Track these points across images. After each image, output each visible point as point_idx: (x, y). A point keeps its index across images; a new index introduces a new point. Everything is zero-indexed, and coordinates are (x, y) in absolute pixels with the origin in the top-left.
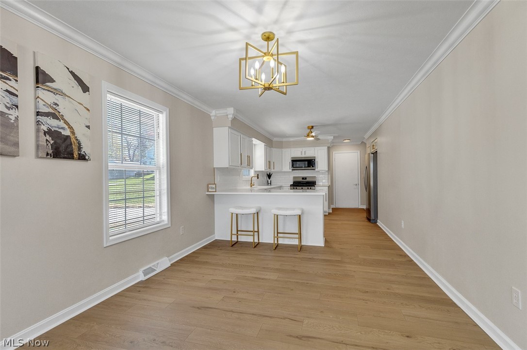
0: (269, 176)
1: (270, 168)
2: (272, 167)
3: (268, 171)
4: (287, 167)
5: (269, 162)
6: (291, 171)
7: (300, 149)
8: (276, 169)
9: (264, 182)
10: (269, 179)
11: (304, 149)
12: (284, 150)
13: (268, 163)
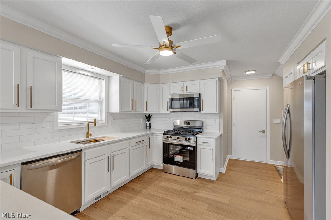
6: (170, 112)
7: (181, 84)
10: (148, 122)
11: (186, 84)
12: (162, 86)
13: (131, 102)
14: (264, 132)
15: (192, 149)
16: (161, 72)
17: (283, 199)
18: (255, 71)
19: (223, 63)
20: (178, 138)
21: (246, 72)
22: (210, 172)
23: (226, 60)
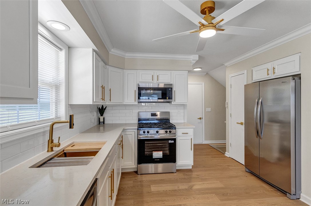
0: (102, 110)
1: (103, 99)
2: (107, 97)
3: (101, 103)
4: (131, 98)
5: (103, 88)
6: (137, 103)
7: (152, 72)
8: (115, 100)
9: (93, 121)
10: (102, 115)
11: (156, 73)
12: (126, 72)
13: (100, 89)
14: (200, 119)
15: (173, 142)
16: (127, 55)
17: (244, 170)
18: (201, 68)
19: (196, 57)
20: (157, 132)
21: (194, 69)
22: (189, 161)
23: (198, 55)
